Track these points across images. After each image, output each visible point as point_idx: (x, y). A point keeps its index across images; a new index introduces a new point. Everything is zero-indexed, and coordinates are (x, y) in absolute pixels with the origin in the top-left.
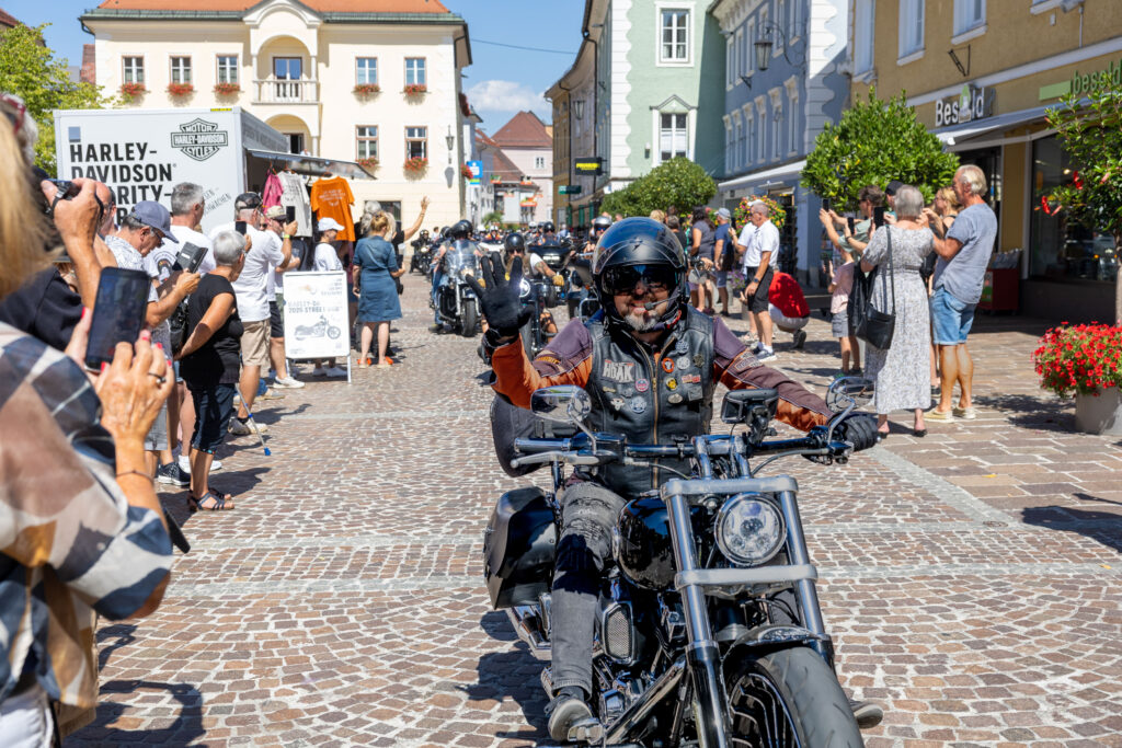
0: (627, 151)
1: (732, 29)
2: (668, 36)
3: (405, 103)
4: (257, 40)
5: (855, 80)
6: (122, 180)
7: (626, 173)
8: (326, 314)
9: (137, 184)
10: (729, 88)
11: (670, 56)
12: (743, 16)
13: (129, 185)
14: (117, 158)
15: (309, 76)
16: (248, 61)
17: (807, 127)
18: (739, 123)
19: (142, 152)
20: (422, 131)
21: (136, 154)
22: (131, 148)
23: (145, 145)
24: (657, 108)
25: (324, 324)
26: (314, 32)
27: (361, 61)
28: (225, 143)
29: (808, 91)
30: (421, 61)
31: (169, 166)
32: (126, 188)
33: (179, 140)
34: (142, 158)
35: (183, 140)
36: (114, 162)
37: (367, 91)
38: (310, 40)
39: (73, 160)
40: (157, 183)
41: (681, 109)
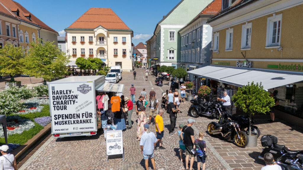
0: (163, 57)
1: (183, 36)
2: (171, 37)
3: (122, 45)
4: (96, 34)
5: (214, 52)
6: (65, 99)
7: (163, 61)
8: (117, 143)
9: (69, 100)
10: (182, 46)
11: (171, 40)
12: (185, 34)
13: (67, 100)
14: (64, 94)
15: (105, 39)
16: (95, 37)
17: (201, 58)
18: (184, 53)
19: (70, 92)
20: (125, 50)
21: (69, 93)
22: (67, 91)
23: (71, 90)
24: (169, 49)
25: (117, 145)
26: (106, 32)
27: (114, 38)
28: (91, 90)
29: (202, 52)
30: (125, 38)
31: (77, 95)
32: (66, 101)
33: (79, 89)
34: (70, 94)
35: (80, 89)
36: (63, 95)
37: (116, 43)
38: (106, 34)
39: (53, 94)
40: (74, 99)
41: (173, 50)
